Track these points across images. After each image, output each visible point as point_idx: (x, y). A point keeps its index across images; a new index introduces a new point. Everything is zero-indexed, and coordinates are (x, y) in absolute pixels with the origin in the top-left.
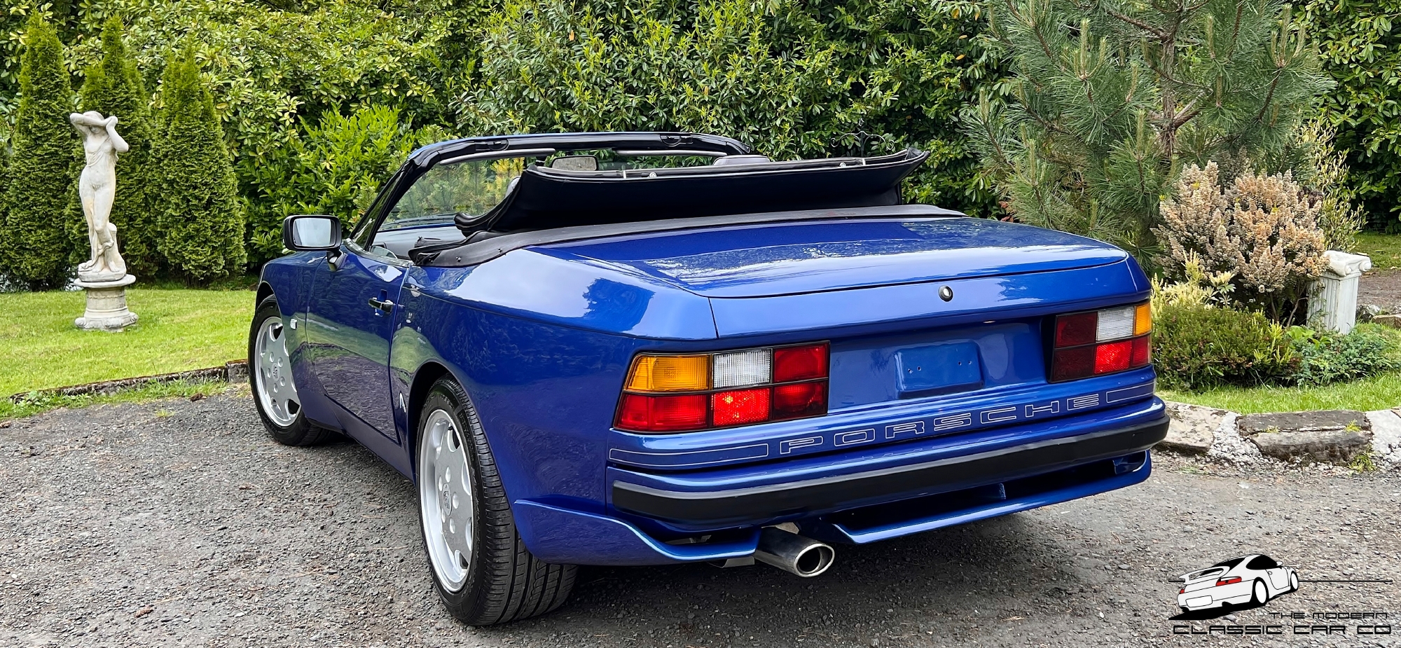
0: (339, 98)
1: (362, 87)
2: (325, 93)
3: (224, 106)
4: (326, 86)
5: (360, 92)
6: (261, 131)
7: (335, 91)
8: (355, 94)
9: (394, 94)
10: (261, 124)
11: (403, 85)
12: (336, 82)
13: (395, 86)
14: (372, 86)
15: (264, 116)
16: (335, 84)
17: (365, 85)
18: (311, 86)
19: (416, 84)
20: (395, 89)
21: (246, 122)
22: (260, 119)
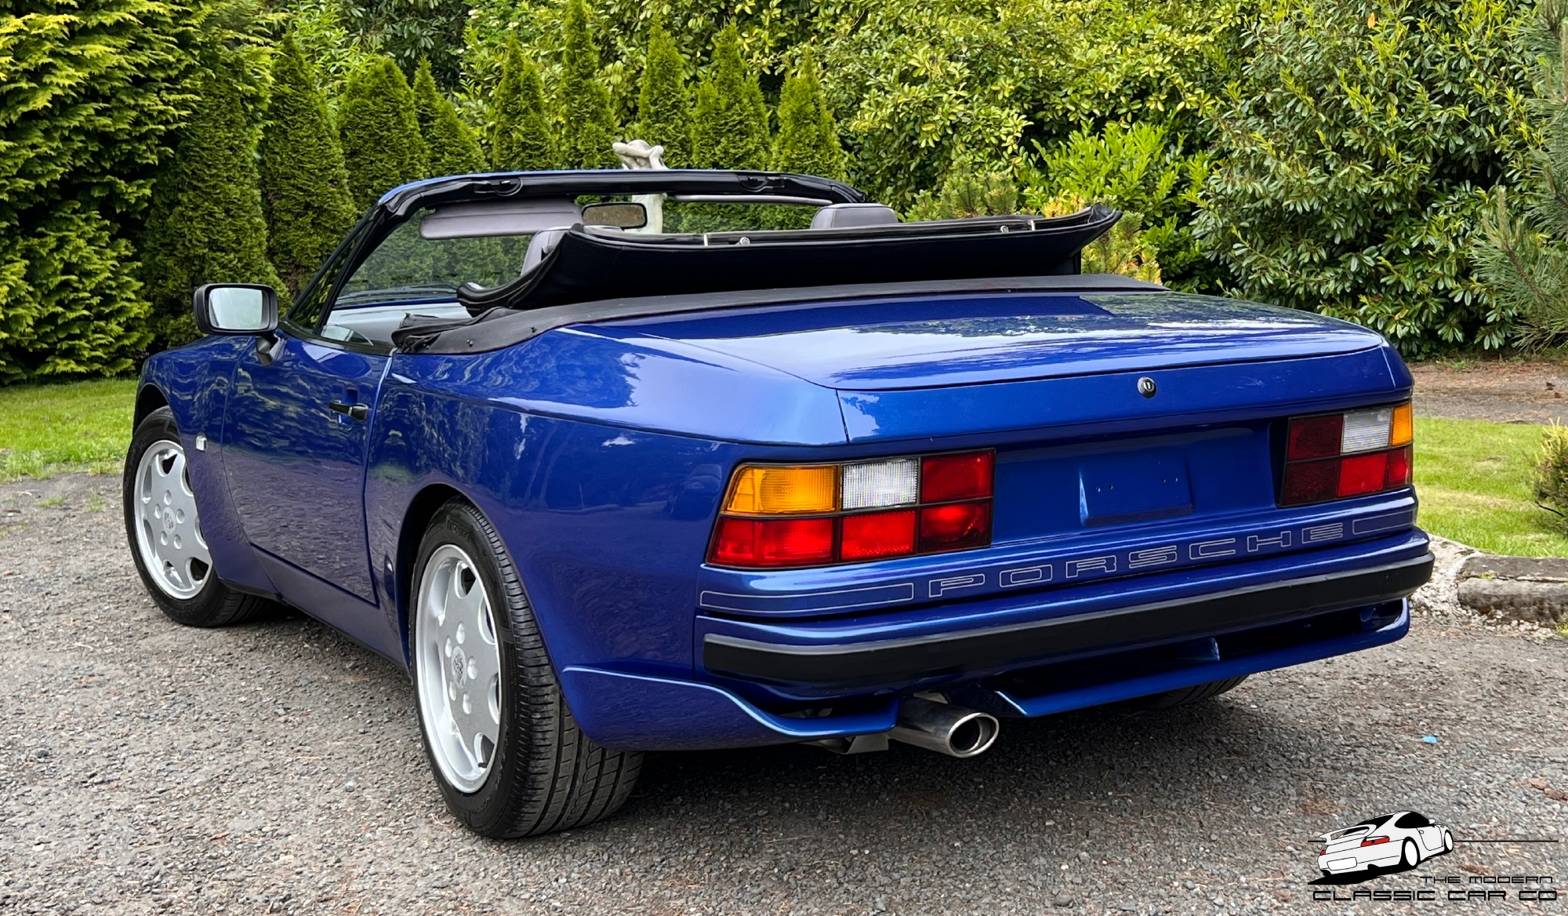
0: (1093, 114)
1: (1122, 99)
2: (1073, 109)
3: (930, 128)
4: (1073, 98)
5: (1118, 105)
6: (978, 159)
7: (1086, 105)
8: (1114, 108)
9: (1161, 108)
10: (979, 150)
11: (1174, 96)
12: (1089, 92)
13: (1163, 97)
14: (1135, 97)
15: (983, 139)
16: (1088, 96)
17: (1126, 95)
18: (1055, 98)
19: (1192, 93)
20: (1164, 104)
21: (960, 147)
22: (976, 144)
